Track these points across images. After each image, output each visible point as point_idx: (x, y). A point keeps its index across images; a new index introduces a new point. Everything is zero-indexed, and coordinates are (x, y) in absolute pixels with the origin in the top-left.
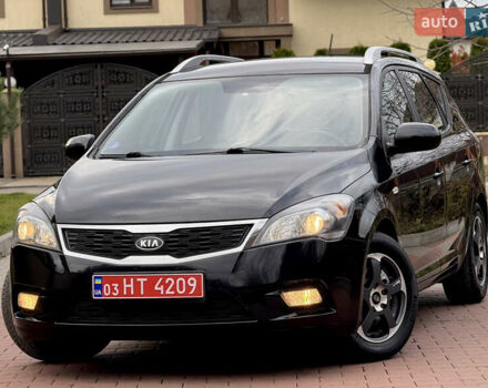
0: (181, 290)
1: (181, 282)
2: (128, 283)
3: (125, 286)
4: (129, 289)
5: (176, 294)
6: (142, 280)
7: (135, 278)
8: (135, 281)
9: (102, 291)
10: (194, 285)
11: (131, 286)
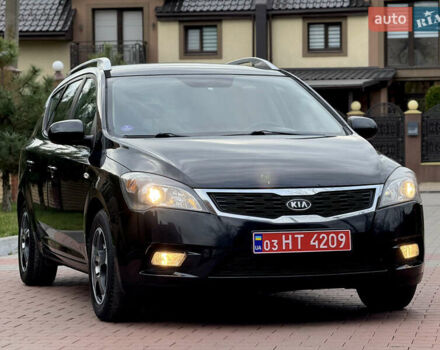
0: (333, 244)
1: (333, 238)
2: (287, 239)
3: (284, 242)
4: (287, 244)
5: (329, 248)
6: (299, 236)
7: (293, 235)
8: (293, 237)
9: (262, 247)
10: (344, 240)
11: (290, 241)
